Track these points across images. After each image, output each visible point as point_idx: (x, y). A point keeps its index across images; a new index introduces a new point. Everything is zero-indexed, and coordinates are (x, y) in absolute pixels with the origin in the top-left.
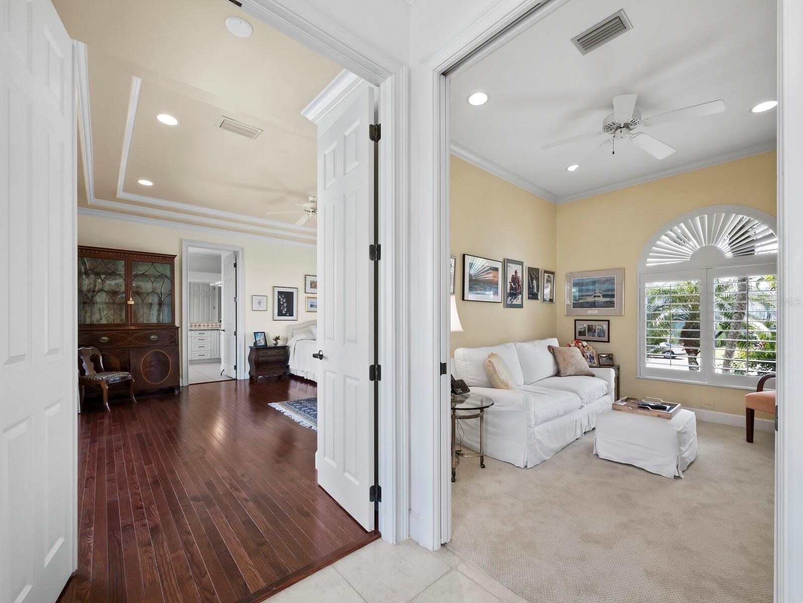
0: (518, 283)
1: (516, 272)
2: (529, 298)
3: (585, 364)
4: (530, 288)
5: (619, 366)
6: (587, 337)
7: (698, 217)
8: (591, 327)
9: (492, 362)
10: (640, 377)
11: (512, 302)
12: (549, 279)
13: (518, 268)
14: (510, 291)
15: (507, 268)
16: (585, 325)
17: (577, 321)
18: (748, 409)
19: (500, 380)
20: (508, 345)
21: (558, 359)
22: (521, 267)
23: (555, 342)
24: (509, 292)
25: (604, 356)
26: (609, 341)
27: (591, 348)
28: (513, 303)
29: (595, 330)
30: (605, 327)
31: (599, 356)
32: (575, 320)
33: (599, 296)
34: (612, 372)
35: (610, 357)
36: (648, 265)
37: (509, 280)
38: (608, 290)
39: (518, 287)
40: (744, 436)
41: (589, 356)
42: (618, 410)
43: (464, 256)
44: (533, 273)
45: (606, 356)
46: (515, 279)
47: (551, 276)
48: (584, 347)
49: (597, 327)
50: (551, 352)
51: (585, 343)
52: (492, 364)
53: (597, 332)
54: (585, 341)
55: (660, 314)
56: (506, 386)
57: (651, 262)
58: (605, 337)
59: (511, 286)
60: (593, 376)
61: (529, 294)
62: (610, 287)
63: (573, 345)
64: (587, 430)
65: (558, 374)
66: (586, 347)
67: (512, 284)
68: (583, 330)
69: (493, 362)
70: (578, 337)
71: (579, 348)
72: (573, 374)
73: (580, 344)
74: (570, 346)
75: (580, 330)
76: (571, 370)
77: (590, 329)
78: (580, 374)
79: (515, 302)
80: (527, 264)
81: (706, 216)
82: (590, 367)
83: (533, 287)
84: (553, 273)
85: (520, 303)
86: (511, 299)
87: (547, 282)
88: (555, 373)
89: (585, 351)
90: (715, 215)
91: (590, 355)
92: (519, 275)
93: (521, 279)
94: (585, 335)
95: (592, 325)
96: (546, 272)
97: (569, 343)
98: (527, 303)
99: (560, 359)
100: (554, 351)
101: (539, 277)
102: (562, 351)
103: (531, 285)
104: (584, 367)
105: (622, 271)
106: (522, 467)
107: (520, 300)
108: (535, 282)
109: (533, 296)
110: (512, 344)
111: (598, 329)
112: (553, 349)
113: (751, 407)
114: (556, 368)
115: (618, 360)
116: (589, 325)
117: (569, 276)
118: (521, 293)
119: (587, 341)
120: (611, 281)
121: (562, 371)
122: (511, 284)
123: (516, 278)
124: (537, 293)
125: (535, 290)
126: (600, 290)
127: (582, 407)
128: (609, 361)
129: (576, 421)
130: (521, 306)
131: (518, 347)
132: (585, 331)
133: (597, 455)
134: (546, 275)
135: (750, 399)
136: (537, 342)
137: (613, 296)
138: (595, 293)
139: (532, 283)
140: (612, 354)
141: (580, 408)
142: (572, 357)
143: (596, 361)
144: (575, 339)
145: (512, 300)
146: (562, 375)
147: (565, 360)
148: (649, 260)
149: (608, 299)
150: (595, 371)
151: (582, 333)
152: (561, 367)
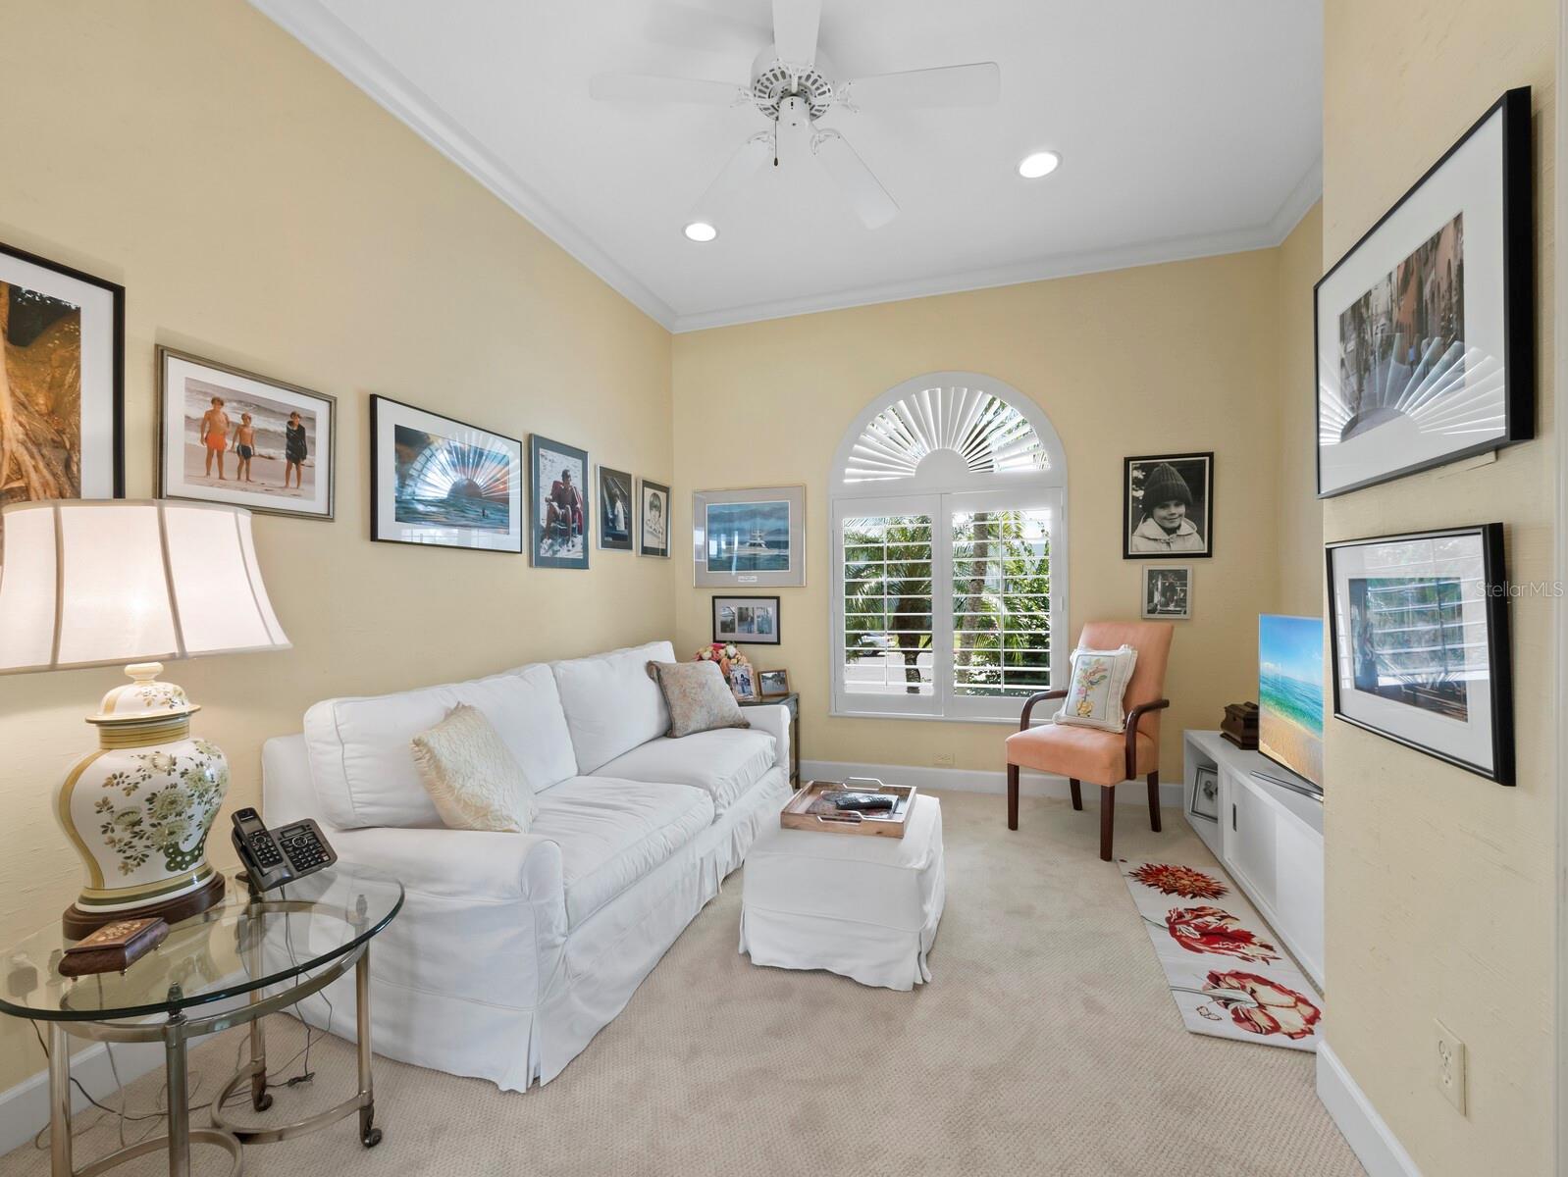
0: (574, 503)
1: (566, 475)
2: (605, 545)
3: (727, 700)
4: (608, 523)
5: (798, 695)
6: (739, 634)
7: (927, 391)
8: (744, 611)
9: (425, 745)
10: (837, 714)
11: (555, 552)
12: (656, 503)
13: (573, 465)
14: (548, 524)
15: (537, 461)
16: (733, 609)
17: (716, 600)
18: (1009, 765)
19: (458, 800)
20: (528, 671)
21: (669, 693)
22: (579, 463)
23: (664, 653)
24: (544, 524)
25: (770, 675)
26: (778, 643)
27: (744, 659)
28: (559, 555)
29: (752, 618)
30: (772, 611)
31: (760, 677)
32: (714, 598)
33: (760, 545)
34: (785, 712)
35: (781, 677)
36: (846, 481)
37: (546, 492)
38: (778, 532)
39: (574, 514)
40: (1003, 816)
41: (739, 678)
42: (795, 828)
43: (373, 399)
44: (615, 484)
45: (773, 677)
46: (562, 493)
47: (662, 495)
48: (729, 658)
49: (758, 612)
50: (653, 679)
51: (731, 650)
52: (430, 751)
53: (756, 622)
54: (731, 642)
55: (863, 584)
56: (484, 819)
57: (853, 476)
58: (770, 633)
59: (551, 511)
60: (746, 726)
61: (605, 534)
62: (779, 524)
63: (707, 655)
64: (731, 870)
65: (669, 732)
66: (734, 657)
67: (555, 504)
68: (730, 619)
69: (431, 744)
70: (720, 636)
71: (718, 662)
72: (703, 727)
73: (722, 652)
74: (701, 659)
75: (724, 619)
76: (699, 718)
77: (744, 617)
78: (719, 724)
79: (563, 553)
80: (595, 461)
81: (939, 389)
82: (741, 704)
83: (615, 517)
84: (666, 490)
85: (580, 556)
86: (552, 545)
87: (651, 509)
88: (664, 727)
89: (732, 667)
90: (953, 388)
91: (742, 676)
92: (576, 482)
93: (581, 494)
94: (733, 630)
95: (747, 609)
96: (647, 484)
97: (701, 650)
98: (599, 555)
99: (674, 693)
100: (661, 673)
101: (630, 496)
102: (678, 672)
103: (609, 511)
104: (727, 709)
105: (802, 489)
106: (523, 1090)
107: (579, 547)
108: (619, 505)
109: (616, 538)
110: (545, 668)
111: (758, 617)
112: (658, 670)
113: (1016, 762)
114: (665, 715)
115: (796, 684)
116: (740, 609)
117: (700, 497)
118: (582, 530)
119: (737, 643)
120: (780, 512)
121: (679, 723)
122: (551, 507)
123: (566, 489)
124: (626, 532)
125: (621, 527)
126: (761, 531)
127: (717, 817)
128: (777, 689)
129: (702, 859)
130: (582, 564)
131: (561, 672)
132: (733, 622)
133: (747, 954)
134: (649, 492)
135: (1013, 744)
136: (617, 657)
137: (785, 545)
138: (753, 537)
139: (613, 506)
140: (784, 671)
141: (714, 822)
142: (702, 686)
143: (753, 688)
144: (715, 641)
145: (557, 548)
146: (677, 734)
147: (685, 696)
148: (848, 471)
149: (775, 552)
150: (750, 713)
151: (727, 627)
152: (677, 712)
